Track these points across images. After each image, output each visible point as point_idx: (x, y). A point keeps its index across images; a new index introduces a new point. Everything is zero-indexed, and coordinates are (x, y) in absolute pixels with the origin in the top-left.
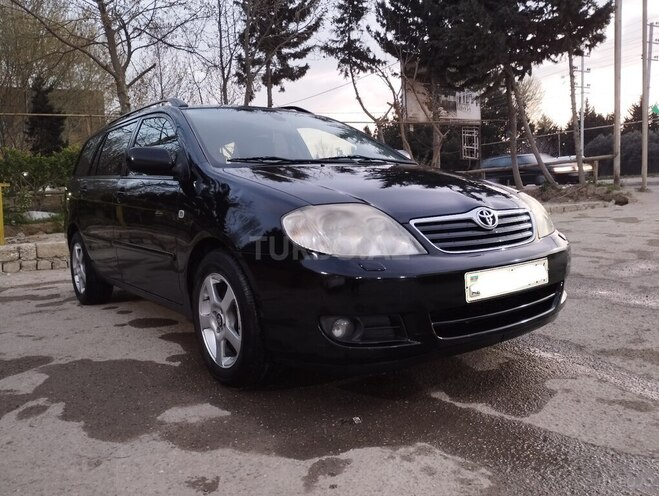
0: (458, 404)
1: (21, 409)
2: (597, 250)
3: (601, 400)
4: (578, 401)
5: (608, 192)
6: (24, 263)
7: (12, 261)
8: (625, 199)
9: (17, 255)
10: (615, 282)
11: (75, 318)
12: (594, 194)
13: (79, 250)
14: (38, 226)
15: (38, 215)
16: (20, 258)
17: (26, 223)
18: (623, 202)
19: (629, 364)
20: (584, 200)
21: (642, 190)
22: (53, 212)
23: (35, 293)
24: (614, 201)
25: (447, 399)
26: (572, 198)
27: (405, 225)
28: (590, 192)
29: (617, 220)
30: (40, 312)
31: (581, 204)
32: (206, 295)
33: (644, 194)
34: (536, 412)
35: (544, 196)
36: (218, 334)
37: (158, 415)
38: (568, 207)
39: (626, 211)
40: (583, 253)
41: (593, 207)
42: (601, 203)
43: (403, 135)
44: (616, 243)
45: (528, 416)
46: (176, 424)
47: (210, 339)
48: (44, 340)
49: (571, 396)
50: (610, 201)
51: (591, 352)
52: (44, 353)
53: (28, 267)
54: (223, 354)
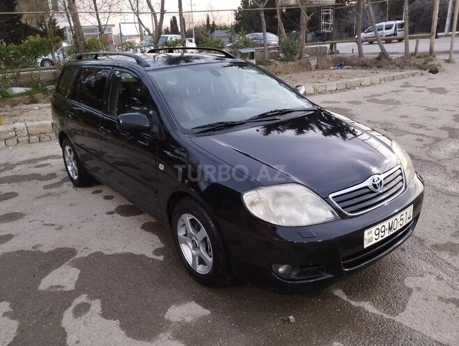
0: (353, 303)
1: (73, 307)
2: (420, 127)
3: (440, 298)
4: (427, 300)
5: (425, 63)
6: (20, 139)
7: (11, 138)
8: (436, 68)
9: (14, 133)
10: (436, 164)
11: (77, 204)
12: (415, 64)
13: (70, 150)
14: (18, 99)
15: (17, 90)
16: (16, 135)
17: (10, 97)
18: (435, 71)
19: (454, 260)
20: (408, 69)
21: (448, 61)
22: (27, 87)
23: (37, 171)
24: (428, 70)
25: (344, 297)
26: (399, 66)
27: (326, 199)
28: (412, 62)
29: (432, 90)
30: (49, 195)
31: (406, 72)
32: (183, 223)
33: (450, 64)
34: (402, 311)
35: (379, 64)
36: (193, 252)
37: (165, 314)
38: (396, 76)
39: (438, 80)
40: (412, 130)
41: (413, 75)
42: (419, 71)
43: (278, 16)
44: (433, 118)
45: (398, 315)
46: (179, 323)
47: (188, 252)
48: (64, 230)
49: (422, 295)
50: (425, 70)
51: (429, 246)
52: (69, 244)
53: (23, 141)
54: (197, 263)
